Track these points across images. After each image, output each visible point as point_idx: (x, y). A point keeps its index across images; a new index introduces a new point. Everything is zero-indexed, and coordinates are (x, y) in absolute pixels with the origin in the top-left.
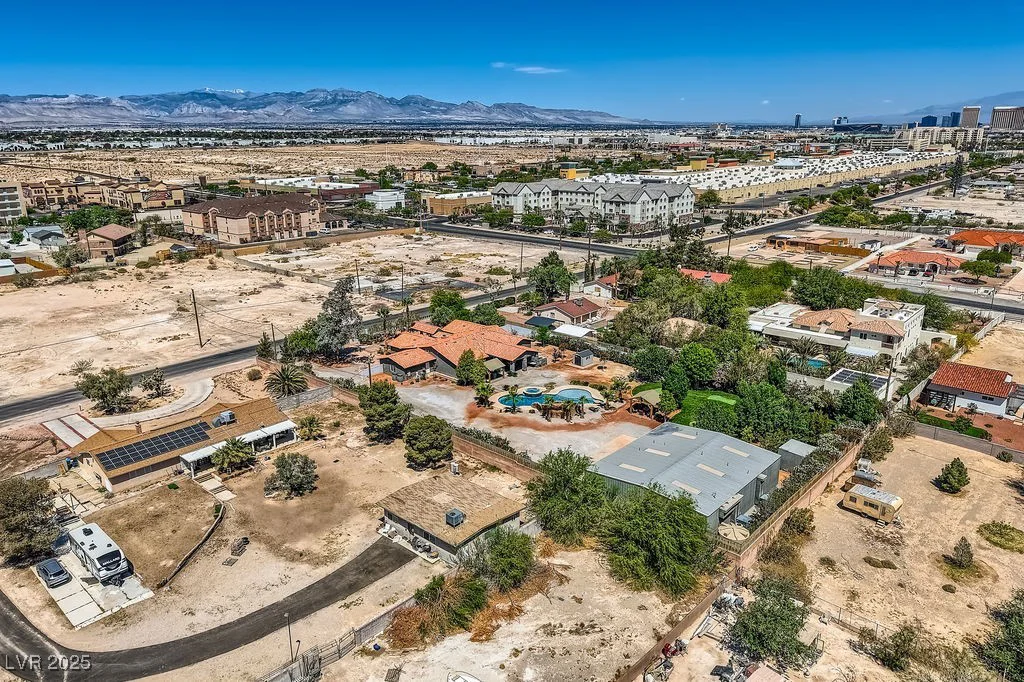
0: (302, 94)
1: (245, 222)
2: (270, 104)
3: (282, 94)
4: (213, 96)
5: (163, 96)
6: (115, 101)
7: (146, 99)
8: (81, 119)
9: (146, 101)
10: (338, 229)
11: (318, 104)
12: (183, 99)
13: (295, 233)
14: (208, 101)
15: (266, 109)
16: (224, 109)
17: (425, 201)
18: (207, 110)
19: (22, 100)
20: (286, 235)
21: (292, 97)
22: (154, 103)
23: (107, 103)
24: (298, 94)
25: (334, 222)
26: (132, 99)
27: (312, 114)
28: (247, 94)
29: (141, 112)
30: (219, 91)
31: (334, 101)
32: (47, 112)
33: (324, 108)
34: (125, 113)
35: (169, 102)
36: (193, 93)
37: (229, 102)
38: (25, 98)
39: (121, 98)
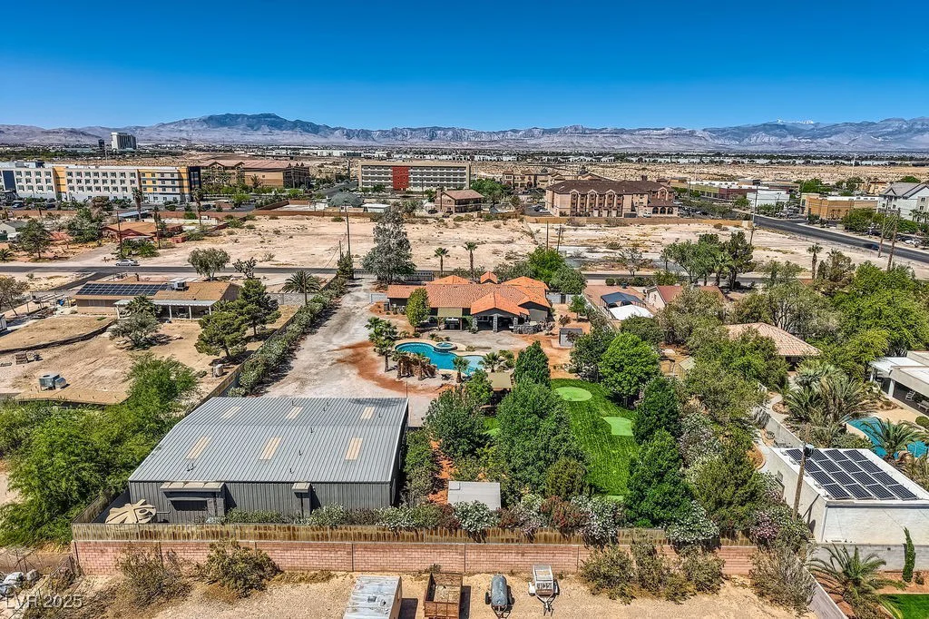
0: (874, 124)
1: (568, 198)
2: (836, 133)
3: (851, 124)
4: (784, 127)
5: (738, 128)
6: (699, 133)
7: (723, 130)
8: (669, 146)
9: (722, 133)
10: (666, 215)
11: (889, 134)
12: (755, 129)
13: (614, 214)
14: (778, 131)
15: (832, 138)
16: (789, 138)
17: (804, 201)
18: (773, 139)
19: (631, 132)
20: (605, 214)
21: (861, 127)
22: (729, 134)
23: (692, 134)
24: (870, 124)
25: (663, 208)
26: (712, 131)
27: (880, 143)
28: (816, 125)
29: (716, 141)
30: (789, 122)
31: (909, 130)
32: (647, 141)
33: (896, 137)
34: (703, 142)
35: (741, 133)
36: (764, 125)
37: (795, 131)
38: (635, 131)
39: (704, 130)
